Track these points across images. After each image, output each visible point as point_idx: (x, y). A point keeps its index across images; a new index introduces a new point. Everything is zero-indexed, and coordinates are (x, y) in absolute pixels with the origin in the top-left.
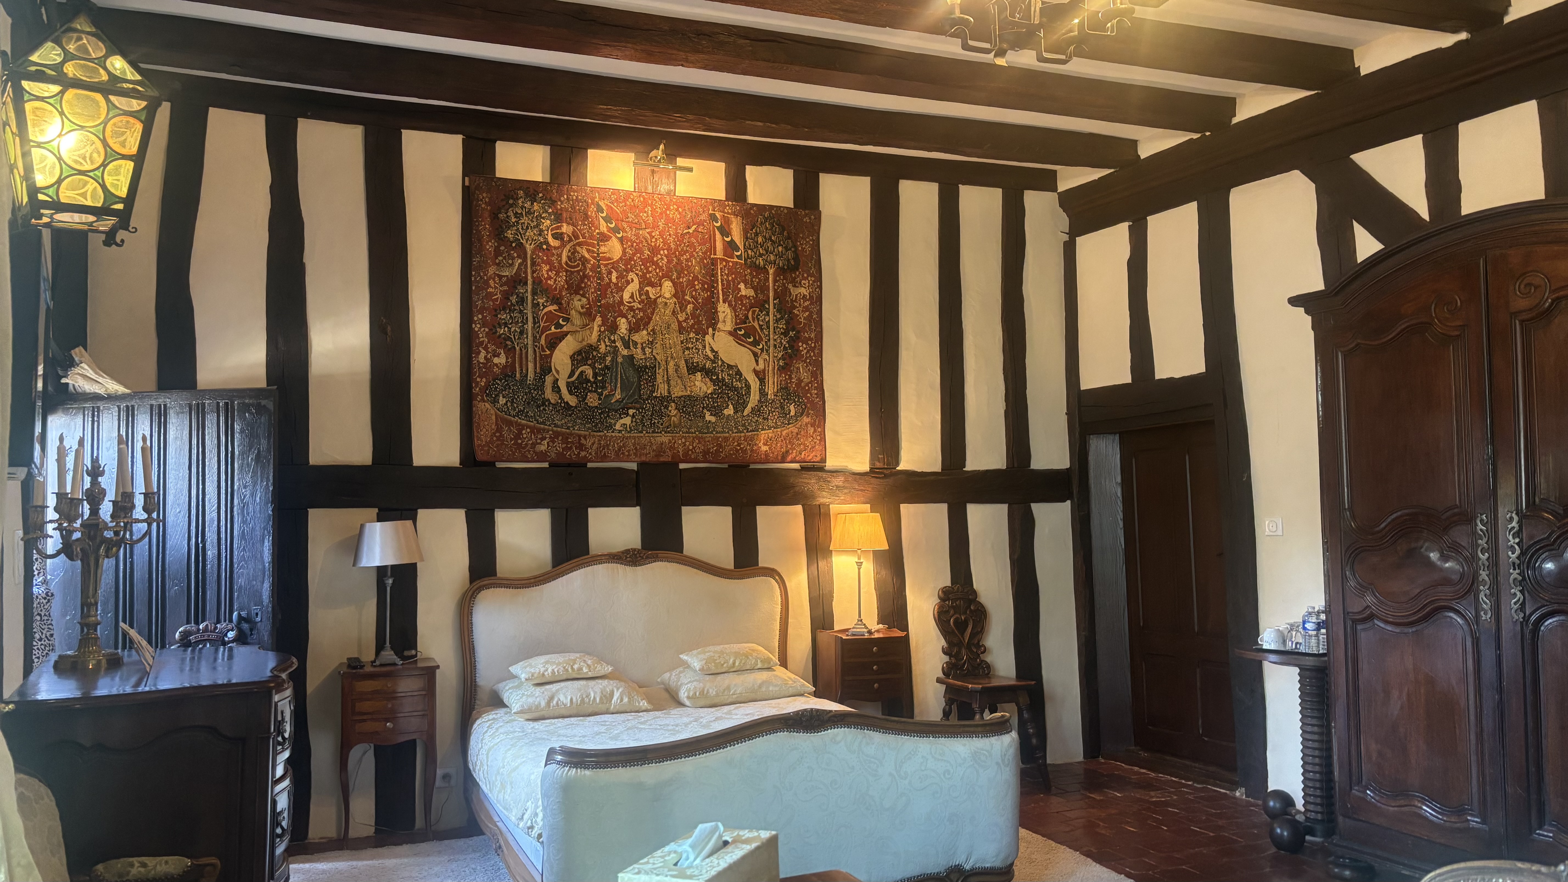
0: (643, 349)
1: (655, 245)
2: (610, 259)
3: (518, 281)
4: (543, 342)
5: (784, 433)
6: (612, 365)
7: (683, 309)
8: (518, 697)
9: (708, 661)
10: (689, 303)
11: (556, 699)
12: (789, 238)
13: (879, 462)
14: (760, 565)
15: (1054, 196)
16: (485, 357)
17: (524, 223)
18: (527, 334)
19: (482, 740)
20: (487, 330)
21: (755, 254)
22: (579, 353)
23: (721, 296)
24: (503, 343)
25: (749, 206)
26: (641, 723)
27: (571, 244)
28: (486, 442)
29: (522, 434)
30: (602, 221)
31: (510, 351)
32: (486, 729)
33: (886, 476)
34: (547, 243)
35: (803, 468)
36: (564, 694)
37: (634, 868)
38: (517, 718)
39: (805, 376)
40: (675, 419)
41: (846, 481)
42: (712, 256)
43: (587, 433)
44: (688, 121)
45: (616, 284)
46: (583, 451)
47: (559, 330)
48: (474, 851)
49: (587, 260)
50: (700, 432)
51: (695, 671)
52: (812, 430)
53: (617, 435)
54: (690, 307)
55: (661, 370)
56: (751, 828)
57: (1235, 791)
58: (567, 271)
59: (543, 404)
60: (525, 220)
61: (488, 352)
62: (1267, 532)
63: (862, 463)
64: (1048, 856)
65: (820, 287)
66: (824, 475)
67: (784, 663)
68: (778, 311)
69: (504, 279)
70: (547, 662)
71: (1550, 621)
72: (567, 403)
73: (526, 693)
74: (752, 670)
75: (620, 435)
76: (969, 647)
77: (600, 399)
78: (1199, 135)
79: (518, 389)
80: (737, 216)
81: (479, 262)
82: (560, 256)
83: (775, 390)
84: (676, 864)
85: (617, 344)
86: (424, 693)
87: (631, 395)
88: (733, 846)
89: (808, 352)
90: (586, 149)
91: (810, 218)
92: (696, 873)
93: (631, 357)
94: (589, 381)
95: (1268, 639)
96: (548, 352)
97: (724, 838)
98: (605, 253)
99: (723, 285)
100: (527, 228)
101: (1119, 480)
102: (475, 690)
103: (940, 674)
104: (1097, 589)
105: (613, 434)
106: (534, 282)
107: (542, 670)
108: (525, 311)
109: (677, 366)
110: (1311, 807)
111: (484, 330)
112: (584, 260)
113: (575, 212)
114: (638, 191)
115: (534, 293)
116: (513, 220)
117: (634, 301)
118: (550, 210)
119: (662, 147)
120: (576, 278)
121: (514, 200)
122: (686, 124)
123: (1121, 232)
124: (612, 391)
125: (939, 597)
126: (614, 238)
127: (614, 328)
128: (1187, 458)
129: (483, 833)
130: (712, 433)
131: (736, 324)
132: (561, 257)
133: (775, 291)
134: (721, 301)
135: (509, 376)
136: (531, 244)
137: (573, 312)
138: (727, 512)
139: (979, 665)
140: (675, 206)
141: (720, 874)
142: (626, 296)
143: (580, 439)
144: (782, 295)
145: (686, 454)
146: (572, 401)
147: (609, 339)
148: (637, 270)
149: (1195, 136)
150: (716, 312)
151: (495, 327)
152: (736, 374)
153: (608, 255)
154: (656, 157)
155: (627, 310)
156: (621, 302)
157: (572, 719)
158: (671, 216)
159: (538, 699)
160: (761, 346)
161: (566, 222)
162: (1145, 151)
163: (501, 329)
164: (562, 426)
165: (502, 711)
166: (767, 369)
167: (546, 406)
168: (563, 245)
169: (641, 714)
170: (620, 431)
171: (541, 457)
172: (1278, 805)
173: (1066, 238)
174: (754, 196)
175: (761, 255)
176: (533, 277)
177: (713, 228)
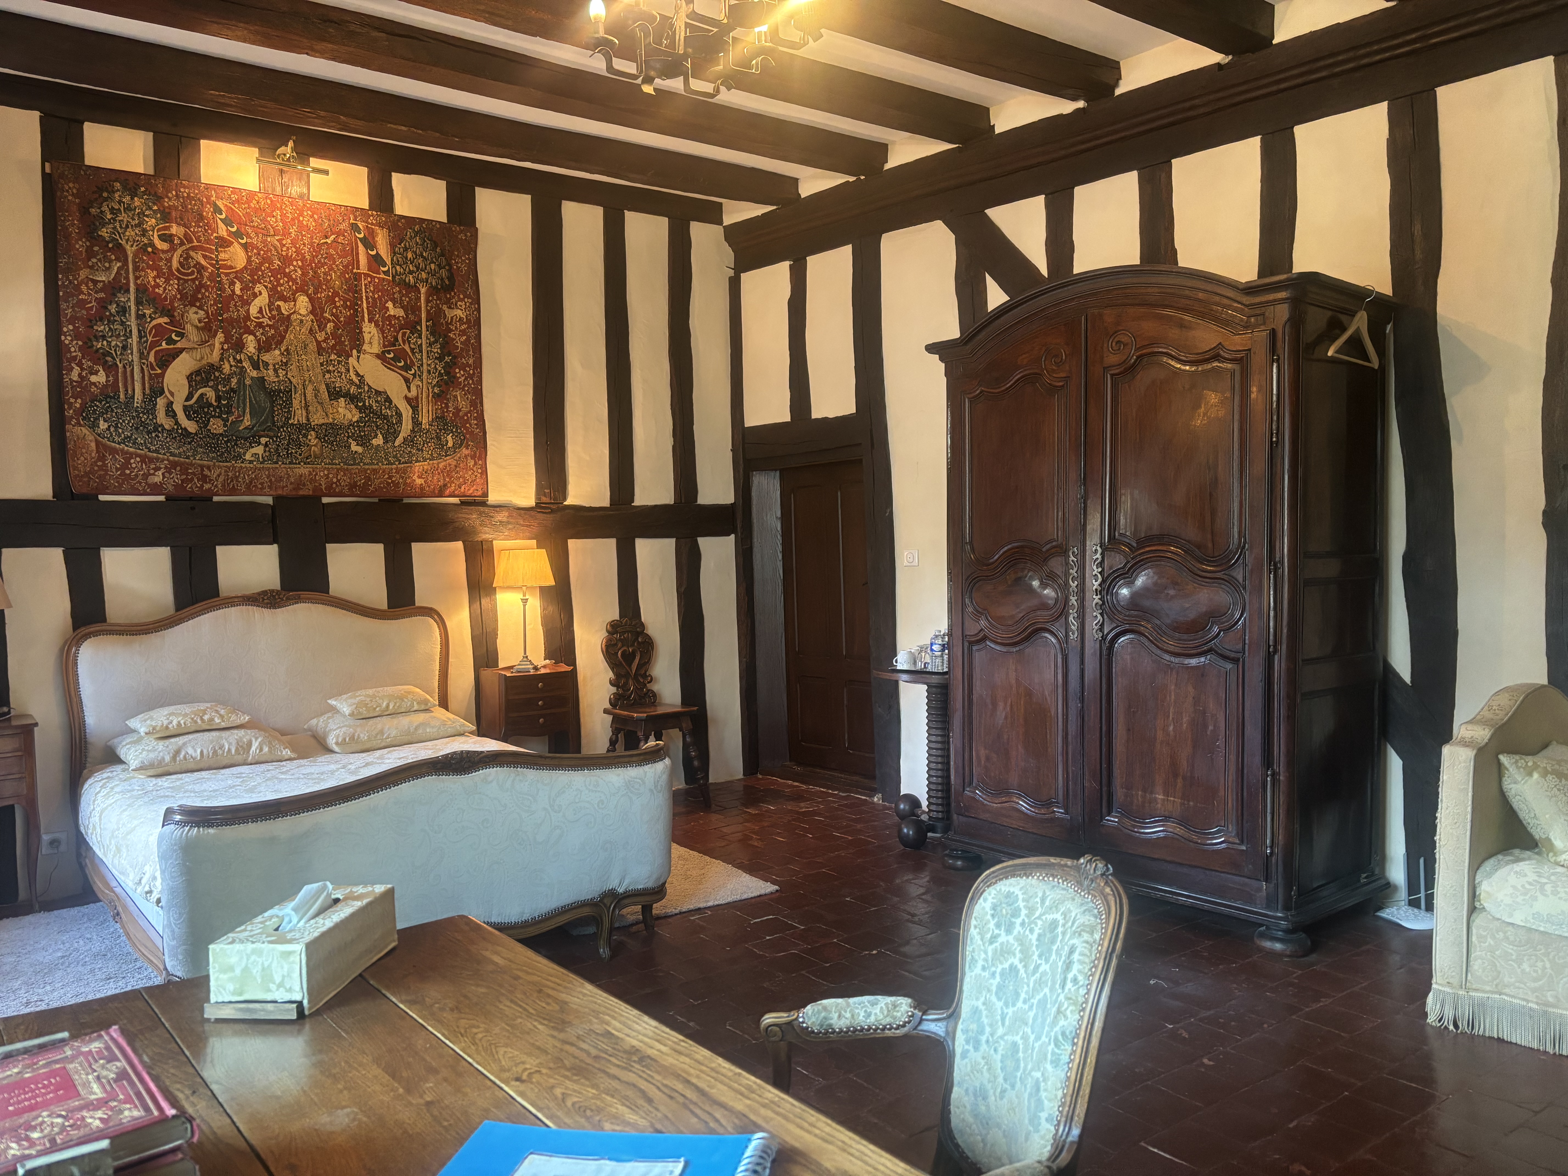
0: (275, 370)
1: (287, 254)
2: (231, 267)
3: (117, 287)
4: (152, 358)
5: (441, 466)
6: (239, 387)
7: (322, 327)
8: (137, 753)
9: (358, 706)
10: (329, 321)
11: (183, 753)
12: (443, 255)
13: (545, 496)
14: (417, 604)
15: (718, 230)
16: (80, 375)
17: (122, 221)
18: (132, 349)
19: (94, 801)
20: (80, 343)
21: (405, 270)
22: (198, 372)
23: (366, 315)
24: (102, 359)
25: (396, 218)
26: (282, 773)
27: (184, 248)
28: (85, 472)
29: (131, 464)
30: (221, 225)
31: (111, 369)
32: (98, 790)
33: (553, 511)
34: (152, 245)
35: (463, 503)
36: (193, 747)
37: (228, 938)
38: (136, 775)
39: (463, 404)
40: (316, 449)
41: (510, 516)
42: (355, 271)
43: (211, 463)
44: (319, 117)
45: (240, 297)
46: (206, 483)
47: (172, 346)
48: (90, 920)
49: (203, 267)
50: (345, 464)
51: (345, 716)
52: (472, 463)
53: (248, 465)
54: (330, 326)
55: (297, 395)
56: (365, 884)
57: (873, 796)
58: (179, 279)
59: (156, 430)
60: (123, 217)
61: (82, 369)
62: (906, 563)
63: (527, 497)
64: (703, 871)
65: (478, 310)
66: (486, 510)
67: (444, 703)
68: (432, 334)
69: (100, 285)
70: (171, 714)
71: (1122, 639)
72: (185, 429)
73: (146, 748)
74: (408, 712)
75: (251, 466)
76: (636, 678)
77: (225, 425)
78: (854, 179)
79: (123, 412)
80: (383, 228)
81: (66, 263)
82: (169, 260)
83: (430, 419)
84: (277, 929)
85: (244, 364)
86: (20, 753)
87: (262, 422)
88: (343, 903)
89: (466, 379)
90: (199, 139)
91: (466, 235)
92: (298, 936)
93: (262, 380)
94: (211, 405)
95: (902, 662)
96: (159, 371)
97: (333, 897)
98: (225, 260)
99: (368, 303)
100: (127, 227)
101: (779, 514)
102: (86, 747)
103: (608, 706)
104: (758, 617)
105: (243, 465)
106: (137, 290)
107: (165, 723)
108: (128, 323)
109: (316, 390)
110: (933, 808)
111: (77, 344)
112: (200, 268)
113: (187, 211)
114: (264, 191)
115: (138, 303)
116: (109, 216)
117: (264, 317)
118: (155, 208)
119: (291, 144)
120: (189, 288)
121: (109, 192)
122: (316, 120)
123: (782, 270)
124: (239, 416)
125: (608, 631)
126: (236, 244)
127: (239, 346)
128: (839, 494)
129: (100, 901)
130: (358, 464)
131: (384, 346)
132: (171, 262)
133: (428, 312)
134: (366, 320)
135: (111, 397)
136: (132, 246)
137: (188, 327)
138: (378, 549)
139: (646, 694)
140: (309, 212)
141: (323, 935)
142: (253, 311)
143: (202, 470)
144: (435, 317)
145: (329, 487)
146: (191, 426)
147: (235, 359)
148: (266, 281)
149: (852, 179)
150: (361, 332)
151: (90, 340)
152: (385, 401)
153: (229, 263)
154: (285, 155)
155: (255, 327)
156: (247, 317)
157: (203, 773)
158: (305, 223)
159: (161, 754)
160: (413, 371)
161: (176, 223)
162: (806, 190)
163: (98, 342)
164: (180, 455)
165: (119, 768)
166: (420, 396)
167: (159, 432)
168: (173, 249)
169: (284, 763)
170: (251, 462)
171: (156, 489)
172: (907, 807)
173: (731, 273)
174: (401, 208)
175: (411, 272)
176: (136, 284)
177: (356, 240)
